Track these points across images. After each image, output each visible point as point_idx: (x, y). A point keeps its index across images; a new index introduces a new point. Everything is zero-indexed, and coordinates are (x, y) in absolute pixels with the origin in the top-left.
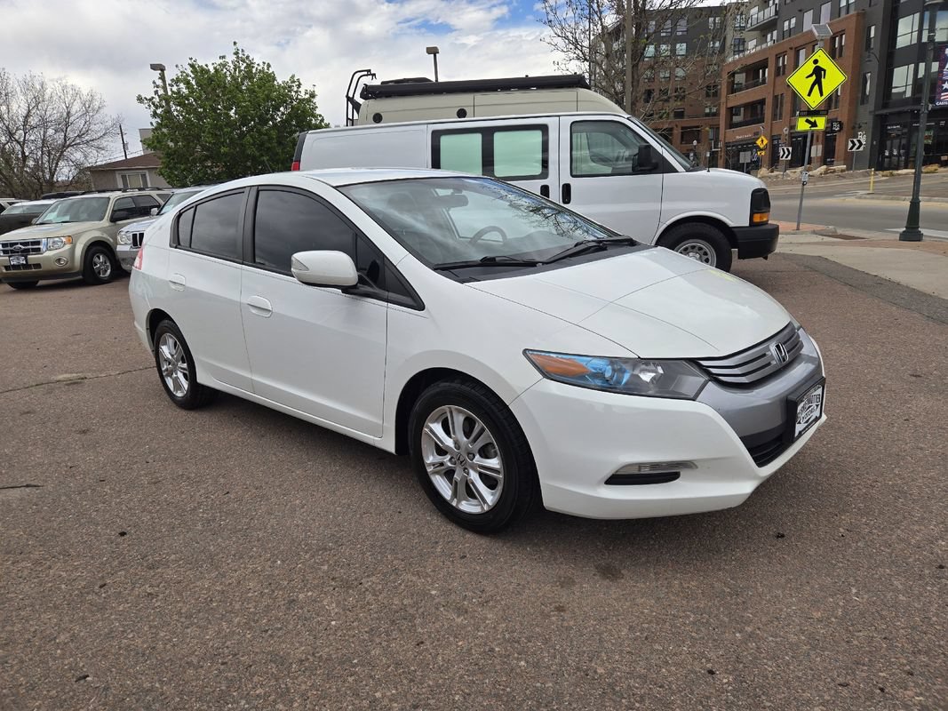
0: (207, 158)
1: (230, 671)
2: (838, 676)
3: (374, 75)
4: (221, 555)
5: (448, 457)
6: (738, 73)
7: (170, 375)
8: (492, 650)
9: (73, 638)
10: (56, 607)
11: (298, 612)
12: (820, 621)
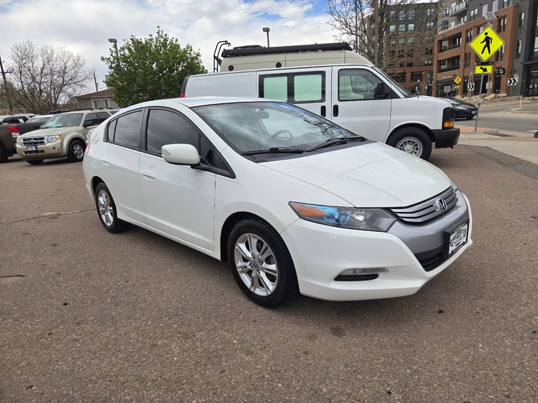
0: (140, 91)
1: (112, 385)
2: (464, 397)
3: (230, 44)
4: (118, 317)
5: (249, 263)
6: (445, 41)
7: (104, 213)
8: (263, 377)
9: (29, 364)
10: (22, 346)
11: (156, 352)
12: (458, 363)
